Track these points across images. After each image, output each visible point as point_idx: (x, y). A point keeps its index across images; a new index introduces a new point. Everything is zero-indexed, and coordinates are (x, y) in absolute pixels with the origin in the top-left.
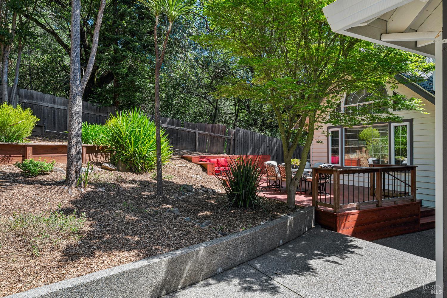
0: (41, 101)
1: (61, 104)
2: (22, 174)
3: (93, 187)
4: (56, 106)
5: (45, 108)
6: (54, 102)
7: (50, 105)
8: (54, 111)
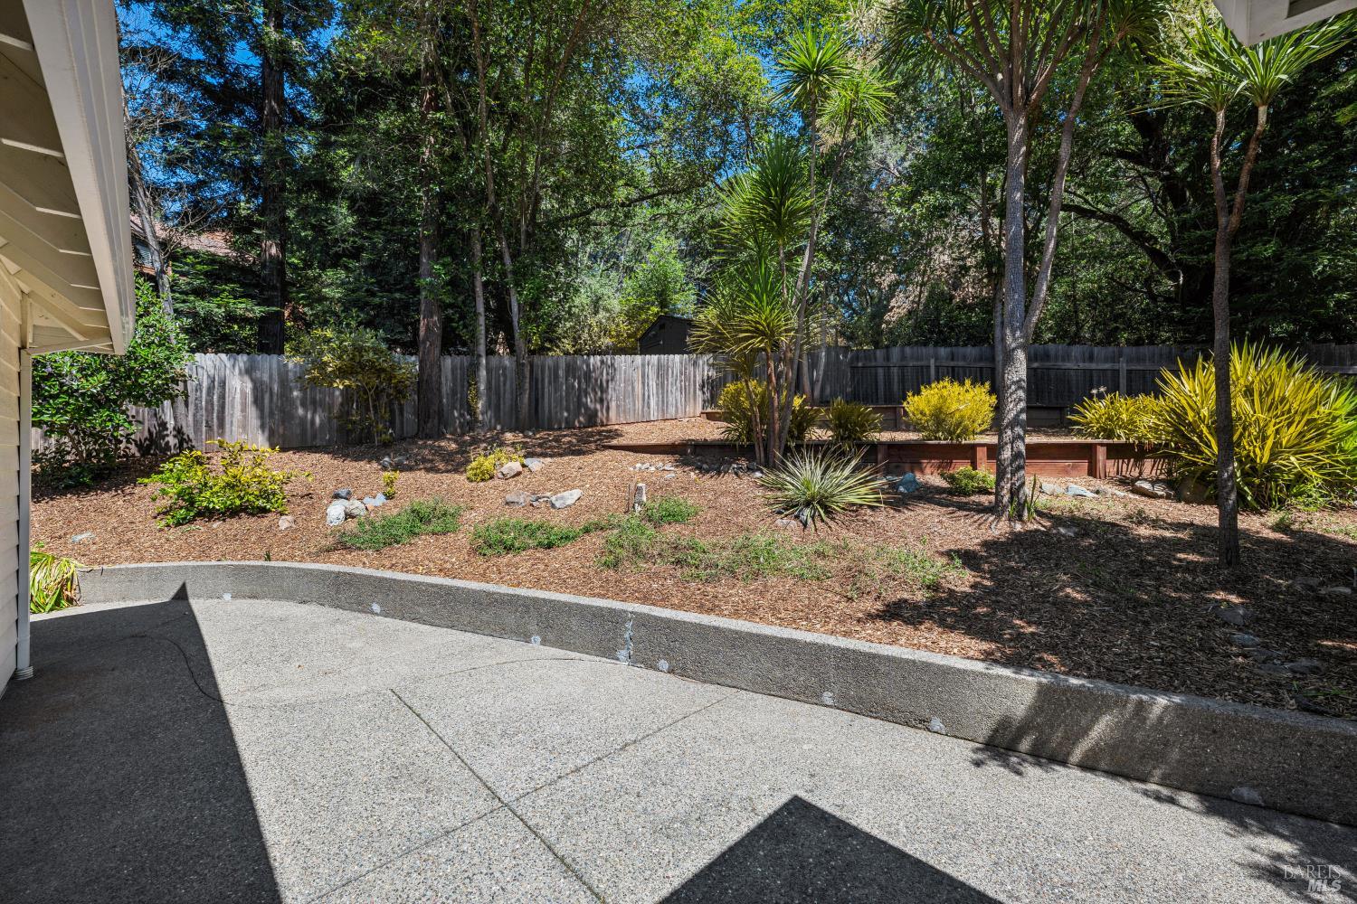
0: (1063, 360)
1: (1106, 361)
2: (950, 492)
3: (1048, 524)
4: (1093, 366)
5: (1072, 373)
6: (1091, 359)
7: (1082, 365)
8: (1091, 376)
